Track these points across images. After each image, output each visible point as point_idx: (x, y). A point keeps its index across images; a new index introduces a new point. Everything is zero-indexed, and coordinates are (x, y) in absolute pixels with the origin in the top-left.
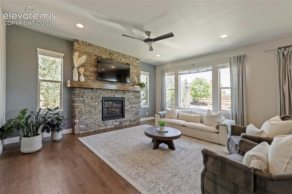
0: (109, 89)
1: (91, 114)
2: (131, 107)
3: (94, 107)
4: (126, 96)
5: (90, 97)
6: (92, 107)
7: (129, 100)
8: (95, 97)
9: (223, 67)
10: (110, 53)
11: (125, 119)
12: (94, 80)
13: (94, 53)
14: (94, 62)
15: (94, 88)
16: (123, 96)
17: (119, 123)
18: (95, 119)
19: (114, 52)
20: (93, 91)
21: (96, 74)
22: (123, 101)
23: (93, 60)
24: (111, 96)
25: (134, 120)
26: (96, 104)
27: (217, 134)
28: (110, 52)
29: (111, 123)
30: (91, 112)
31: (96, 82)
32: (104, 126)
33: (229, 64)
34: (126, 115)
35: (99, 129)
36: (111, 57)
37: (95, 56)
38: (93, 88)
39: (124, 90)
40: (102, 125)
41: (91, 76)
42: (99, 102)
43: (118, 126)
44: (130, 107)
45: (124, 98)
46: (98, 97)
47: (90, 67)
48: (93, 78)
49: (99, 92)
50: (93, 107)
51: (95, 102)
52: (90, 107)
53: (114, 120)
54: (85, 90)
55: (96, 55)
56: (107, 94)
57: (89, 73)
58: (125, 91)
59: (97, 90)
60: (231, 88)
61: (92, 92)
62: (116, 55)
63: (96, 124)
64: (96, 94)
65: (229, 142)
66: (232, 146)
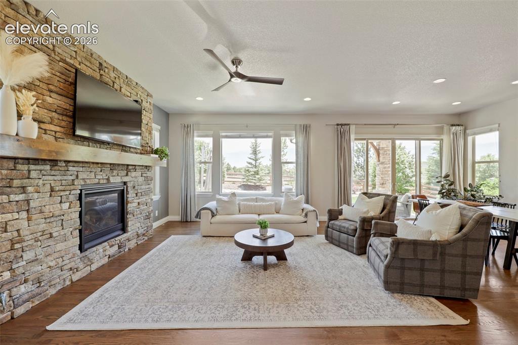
0: (97, 163)
1: (51, 242)
2: (139, 203)
3: (59, 218)
4: (131, 179)
5: (48, 188)
6: (52, 219)
7: (136, 187)
8: (61, 188)
9: (287, 135)
10: (101, 64)
11: (129, 233)
12: (58, 135)
13: (60, 51)
14: (59, 79)
15: (60, 161)
16: (126, 179)
17: (116, 247)
18: (63, 253)
19: (108, 66)
20: (56, 168)
21: (65, 118)
22: (123, 190)
23: (58, 74)
24: (102, 182)
25: (144, 232)
26: (64, 208)
27: (306, 223)
28: (101, 61)
29: (101, 254)
30: (49, 235)
31: (66, 140)
32: (85, 265)
33: (294, 132)
34: (130, 224)
35: (72, 280)
36: (101, 75)
37: (61, 64)
38: (57, 161)
39: (128, 165)
40: (81, 266)
41: (51, 123)
42: (71, 202)
43: (116, 256)
44: (137, 204)
45: (125, 183)
46: (72, 187)
47: (48, 93)
48: (58, 129)
49: (72, 172)
50: (55, 219)
51: (61, 202)
52: (48, 220)
53: (106, 244)
54: (32, 167)
55: (65, 60)
56: (93, 175)
57: (46, 111)
58: (130, 167)
59: (67, 166)
60: (297, 163)
61: (53, 173)
62: (113, 75)
63: (65, 267)
64: (65, 178)
65: (329, 229)
66: (338, 233)
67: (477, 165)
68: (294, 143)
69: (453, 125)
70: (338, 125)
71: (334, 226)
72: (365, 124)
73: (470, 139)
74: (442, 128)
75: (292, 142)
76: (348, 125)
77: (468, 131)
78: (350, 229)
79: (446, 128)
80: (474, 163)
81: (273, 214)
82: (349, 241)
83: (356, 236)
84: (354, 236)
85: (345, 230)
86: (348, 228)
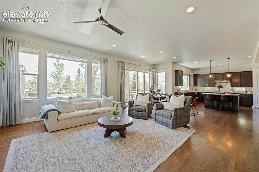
9: (95, 63)
60: (101, 79)
65: (130, 111)
66: (136, 112)
67: (158, 83)
68: (84, 68)
69: (153, 69)
70: (120, 62)
71: (134, 109)
72: (130, 63)
73: (157, 73)
74: (150, 69)
75: (83, 67)
76: (124, 62)
77: (156, 71)
78: (143, 109)
79: (151, 69)
80: (158, 82)
81: (98, 108)
82: (143, 114)
83: (147, 111)
84: (145, 112)
85: (141, 110)
86: (142, 109)
